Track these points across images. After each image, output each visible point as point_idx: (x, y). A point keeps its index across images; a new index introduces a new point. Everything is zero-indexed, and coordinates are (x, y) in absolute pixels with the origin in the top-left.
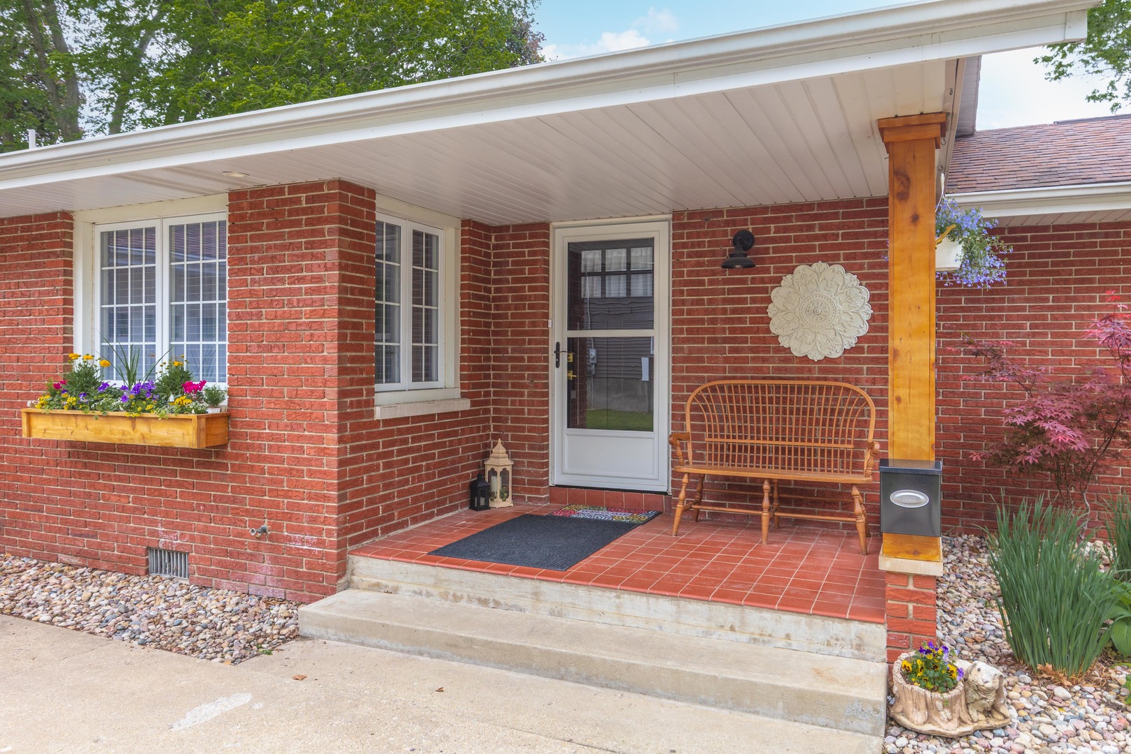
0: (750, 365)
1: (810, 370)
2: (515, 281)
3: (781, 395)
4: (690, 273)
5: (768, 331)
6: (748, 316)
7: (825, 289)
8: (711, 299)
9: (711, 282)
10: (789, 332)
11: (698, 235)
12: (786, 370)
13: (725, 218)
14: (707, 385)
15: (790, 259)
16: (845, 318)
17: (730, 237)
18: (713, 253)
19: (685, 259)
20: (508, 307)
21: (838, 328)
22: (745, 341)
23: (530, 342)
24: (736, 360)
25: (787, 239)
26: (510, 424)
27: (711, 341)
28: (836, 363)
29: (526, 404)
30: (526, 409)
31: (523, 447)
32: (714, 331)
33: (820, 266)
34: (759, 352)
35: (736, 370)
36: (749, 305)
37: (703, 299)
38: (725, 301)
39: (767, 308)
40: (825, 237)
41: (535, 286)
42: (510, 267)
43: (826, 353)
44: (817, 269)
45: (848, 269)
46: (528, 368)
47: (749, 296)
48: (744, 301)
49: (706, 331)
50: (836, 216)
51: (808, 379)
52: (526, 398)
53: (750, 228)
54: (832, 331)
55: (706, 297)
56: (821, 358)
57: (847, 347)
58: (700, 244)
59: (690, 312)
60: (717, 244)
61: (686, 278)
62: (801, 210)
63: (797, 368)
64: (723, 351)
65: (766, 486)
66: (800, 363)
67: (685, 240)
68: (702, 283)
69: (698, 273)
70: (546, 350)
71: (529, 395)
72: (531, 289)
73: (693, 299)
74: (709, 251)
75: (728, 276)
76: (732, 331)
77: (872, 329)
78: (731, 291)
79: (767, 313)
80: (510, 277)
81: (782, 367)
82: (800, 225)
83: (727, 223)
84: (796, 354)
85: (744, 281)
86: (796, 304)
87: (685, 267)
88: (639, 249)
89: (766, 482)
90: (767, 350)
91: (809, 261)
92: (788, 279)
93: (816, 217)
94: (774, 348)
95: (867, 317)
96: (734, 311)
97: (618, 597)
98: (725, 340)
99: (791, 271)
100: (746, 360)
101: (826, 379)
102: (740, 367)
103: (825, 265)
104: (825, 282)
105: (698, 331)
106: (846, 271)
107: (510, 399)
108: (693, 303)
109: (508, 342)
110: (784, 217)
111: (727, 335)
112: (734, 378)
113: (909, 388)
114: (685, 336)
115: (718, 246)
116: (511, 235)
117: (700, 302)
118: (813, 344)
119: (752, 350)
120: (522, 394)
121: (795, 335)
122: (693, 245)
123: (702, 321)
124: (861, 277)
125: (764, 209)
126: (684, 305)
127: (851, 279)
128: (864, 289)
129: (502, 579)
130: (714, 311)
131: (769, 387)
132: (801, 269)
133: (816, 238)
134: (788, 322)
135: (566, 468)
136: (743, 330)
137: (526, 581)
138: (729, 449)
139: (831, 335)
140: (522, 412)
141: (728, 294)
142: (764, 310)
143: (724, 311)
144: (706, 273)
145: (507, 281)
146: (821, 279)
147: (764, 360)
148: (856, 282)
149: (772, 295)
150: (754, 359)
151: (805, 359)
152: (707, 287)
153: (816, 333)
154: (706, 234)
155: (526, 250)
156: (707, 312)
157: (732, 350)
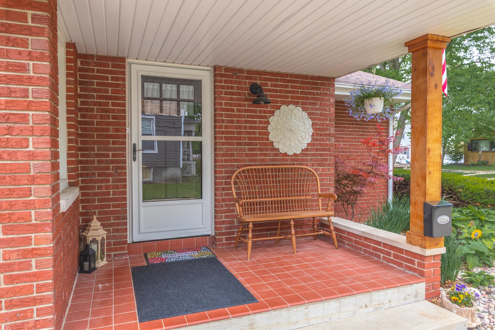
0: (258, 158)
1: (287, 160)
2: (99, 97)
3: (274, 174)
4: (226, 104)
5: (268, 139)
6: (257, 131)
7: (295, 119)
8: (238, 120)
9: (238, 111)
10: (279, 140)
11: (231, 82)
12: (276, 160)
13: (245, 75)
14: (241, 170)
15: (277, 102)
16: (303, 134)
17: (248, 86)
18: (239, 94)
19: (223, 96)
20: (95, 117)
21: (300, 139)
22: (256, 144)
23: (114, 143)
24: (252, 155)
25: (276, 91)
26: (97, 203)
27: (238, 144)
28: (298, 156)
29: (111, 188)
30: (111, 191)
31: (109, 218)
32: (240, 139)
33: (292, 107)
34: (263, 151)
35: (252, 160)
36: (258, 125)
37: (234, 120)
38: (246, 122)
39: (268, 127)
40: (293, 92)
41: (117, 103)
42: (95, 87)
43: (295, 151)
44: (291, 108)
45: (304, 109)
46: (112, 162)
47: (258, 120)
48: (255, 122)
49: (236, 138)
50: (297, 82)
51: (286, 164)
52: (111, 183)
53: (259, 82)
54: (297, 140)
55: (235, 119)
56: (292, 154)
57: (303, 149)
58: (232, 88)
59: (226, 127)
60: (242, 89)
61: (224, 107)
62: (282, 76)
63: (282, 159)
64: (244, 150)
65: (292, 223)
66: (283, 156)
67: (223, 84)
68: (233, 110)
69: (231, 105)
70: (124, 149)
71: (113, 182)
72: (113, 104)
73: (228, 120)
74: (237, 92)
75: (247, 108)
76: (250, 139)
77: (313, 140)
78: (248, 116)
79: (267, 130)
80: (95, 94)
81: (274, 159)
82: (282, 84)
83: (247, 78)
84: (281, 151)
85: (255, 111)
86: (282, 126)
87: (224, 100)
88: (184, 86)
89: (292, 221)
90: (267, 150)
91: (288, 104)
92: (277, 112)
93: (289, 81)
94: (271, 148)
95: (311, 134)
96: (251, 128)
97: (307, 308)
98: (246, 144)
99: (279, 108)
100: (256, 155)
101: (293, 164)
102: (254, 159)
103: (294, 106)
104: (294, 115)
105: (231, 138)
106: (303, 111)
107: (96, 185)
108: (228, 122)
109: (94, 143)
110: (275, 79)
111: (247, 141)
112: (251, 165)
113: (433, 167)
114: (223, 141)
115: (242, 90)
116: (95, 63)
117: (232, 121)
118: (289, 147)
119: (260, 150)
120: (108, 181)
121: (281, 142)
122: (228, 88)
123: (233, 133)
124: (309, 114)
125: (265, 73)
126: (223, 122)
127: (305, 114)
128: (310, 120)
129: (224, 322)
130: (240, 127)
131: (268, 169)
132: (283, 107)
133: (289, 92)
134: (278, 135)
135: (142, 230)
136: (255, 139)
137: (244, 318)
138: (248, 205)
139: (297, 142)
140: (108, 194)
141: (247, 118)
142: (266, 128)
143: (245, 127)
144: (235, 105)
145: (93, 97)
146: (293, 113)
147: (266, 155)
148: (307, 116)
149: (270, 120)
150: (261, 154)
151: (285, 155)
152: (235, 113)
153: (291, 141)
154: (235, 82)
155: (110, 76)
156: (236, 127)
157: (250, 150)
